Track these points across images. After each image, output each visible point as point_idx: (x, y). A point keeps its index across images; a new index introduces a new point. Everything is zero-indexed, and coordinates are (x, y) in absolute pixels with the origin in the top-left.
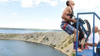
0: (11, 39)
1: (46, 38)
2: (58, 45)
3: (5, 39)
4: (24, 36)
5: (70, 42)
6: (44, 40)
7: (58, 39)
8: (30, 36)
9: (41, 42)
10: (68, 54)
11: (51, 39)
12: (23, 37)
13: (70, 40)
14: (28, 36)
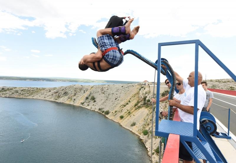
0: (31, 97)
1: (90, 98)
2: (114, 112)
3: (21, 97)
4: (52, 91)
5: (137, 107)
6: (87, 101)
7: (114, 100)
8: (63, 93)
9: (82, 104)
10: (134, 129)
11: (100, 98)
12: (50, 93)
13: (138, 102)
14: (58, 92)
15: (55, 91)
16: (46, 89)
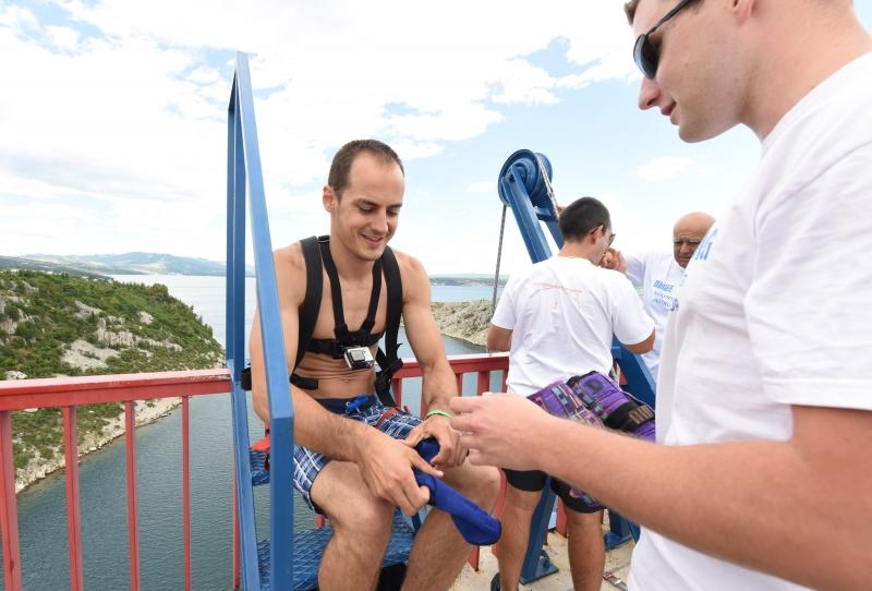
4: (460, 313)
12: (454, 318)
14: (472, 315)
15: (465, 311)
16: (444, 307)
